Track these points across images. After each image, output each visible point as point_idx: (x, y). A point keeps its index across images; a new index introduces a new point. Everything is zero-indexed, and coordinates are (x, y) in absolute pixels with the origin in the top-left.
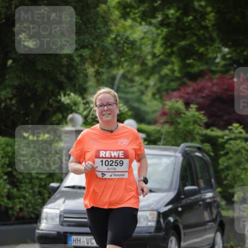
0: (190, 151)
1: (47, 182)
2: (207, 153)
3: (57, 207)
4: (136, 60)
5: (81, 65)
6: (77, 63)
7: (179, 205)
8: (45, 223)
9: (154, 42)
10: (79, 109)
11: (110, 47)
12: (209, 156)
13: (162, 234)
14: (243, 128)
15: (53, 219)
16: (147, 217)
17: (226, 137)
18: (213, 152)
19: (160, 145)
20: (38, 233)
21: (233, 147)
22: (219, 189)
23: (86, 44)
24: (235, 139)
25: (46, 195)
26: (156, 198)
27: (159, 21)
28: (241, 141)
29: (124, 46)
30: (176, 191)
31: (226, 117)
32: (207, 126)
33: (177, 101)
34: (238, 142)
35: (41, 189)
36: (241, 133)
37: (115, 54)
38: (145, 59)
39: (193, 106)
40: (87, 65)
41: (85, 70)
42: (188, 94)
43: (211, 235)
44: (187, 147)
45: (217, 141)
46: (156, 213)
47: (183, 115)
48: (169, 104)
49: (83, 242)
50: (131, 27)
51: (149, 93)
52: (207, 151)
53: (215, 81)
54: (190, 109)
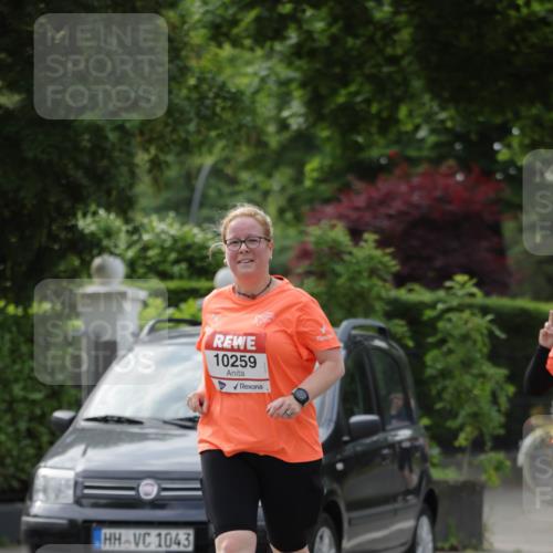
0: (362, 336)
1: (47, 410)
2: (399, 341)
3: (68, 465)
6: (113, 145)
7: (339, 457)
8: (42, 501)
10: (116, 246)
11: (185, 104)
12: (404, 347)
14: (476, 285)
15: (59, 492)
17: (440, 306)
18: (412, 338)
20: (28, 523)
21: (455, 326)
22: (425, 421)
24: (460, 309)
25: (45, 439)
27: (293, 46)
28: (473, 314)
29: (215, 104)
30: (332, 426)
31: (439, 263)
32: (400, 281)
33: (333, 227)
34: (466, 314)
35: (34, 425)
36: (472, 295)
37: (196, 121)
38: (260, 132)
39: (370, 237)
42: (357, 209)
43: (409, 524)
44: (355, 328)
45: (422, 315)
47: (347, 258)
48: (315, 232)
49: (128, 542)
50: (232, 60)
51: (271, 208)
52: (398, 336)
53: (416, 181)
54: (362, 244)
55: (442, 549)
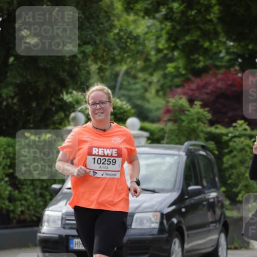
0: (194, 149)
1: (49, 184)
2: (211, 151)
3: (59, 210)
4: (138, 55)
5: (83, 62)
6: (80, 60)
7: (183, 205)
8: (47, 226)
9: (158, 37)
11: (113, 42)
12: (214, 154)
13: (165, 236)
14: (248, 125)
15: (54, 222)
16: (150, 219)
17: (230, 135)
18: (217, 150)
19: (163, 144)
20: (40, 236)
21: (237, 145)
22: (223, 189)
23: (88, 40)
24: (239, 136)
25: (48, 197)
26: (160, 199)
27: (163, 15)
28: (245, 139)
29: (126, 42)
30: (180, 191)
31: (230, 114)
32: (212, 123)
33: (181, 98)
34: (242, 139)
35: (43, 191)
36: (245, 130)
37: (118, 49)
38: (148, 54)
39: (198, 103)
40: (89, 62)
41: (88, 67)
42: (192, 90)
43: (215, 237)
44: (191, 145)
45: (222, 139)
46: (159, 214)
47: (187, 113)
48: (172, 101)
50: (135, 21)
51: (153, 90)
52: (211, 149)
53: (219, 76)
54: (194, 106)
55: (231, 249)
